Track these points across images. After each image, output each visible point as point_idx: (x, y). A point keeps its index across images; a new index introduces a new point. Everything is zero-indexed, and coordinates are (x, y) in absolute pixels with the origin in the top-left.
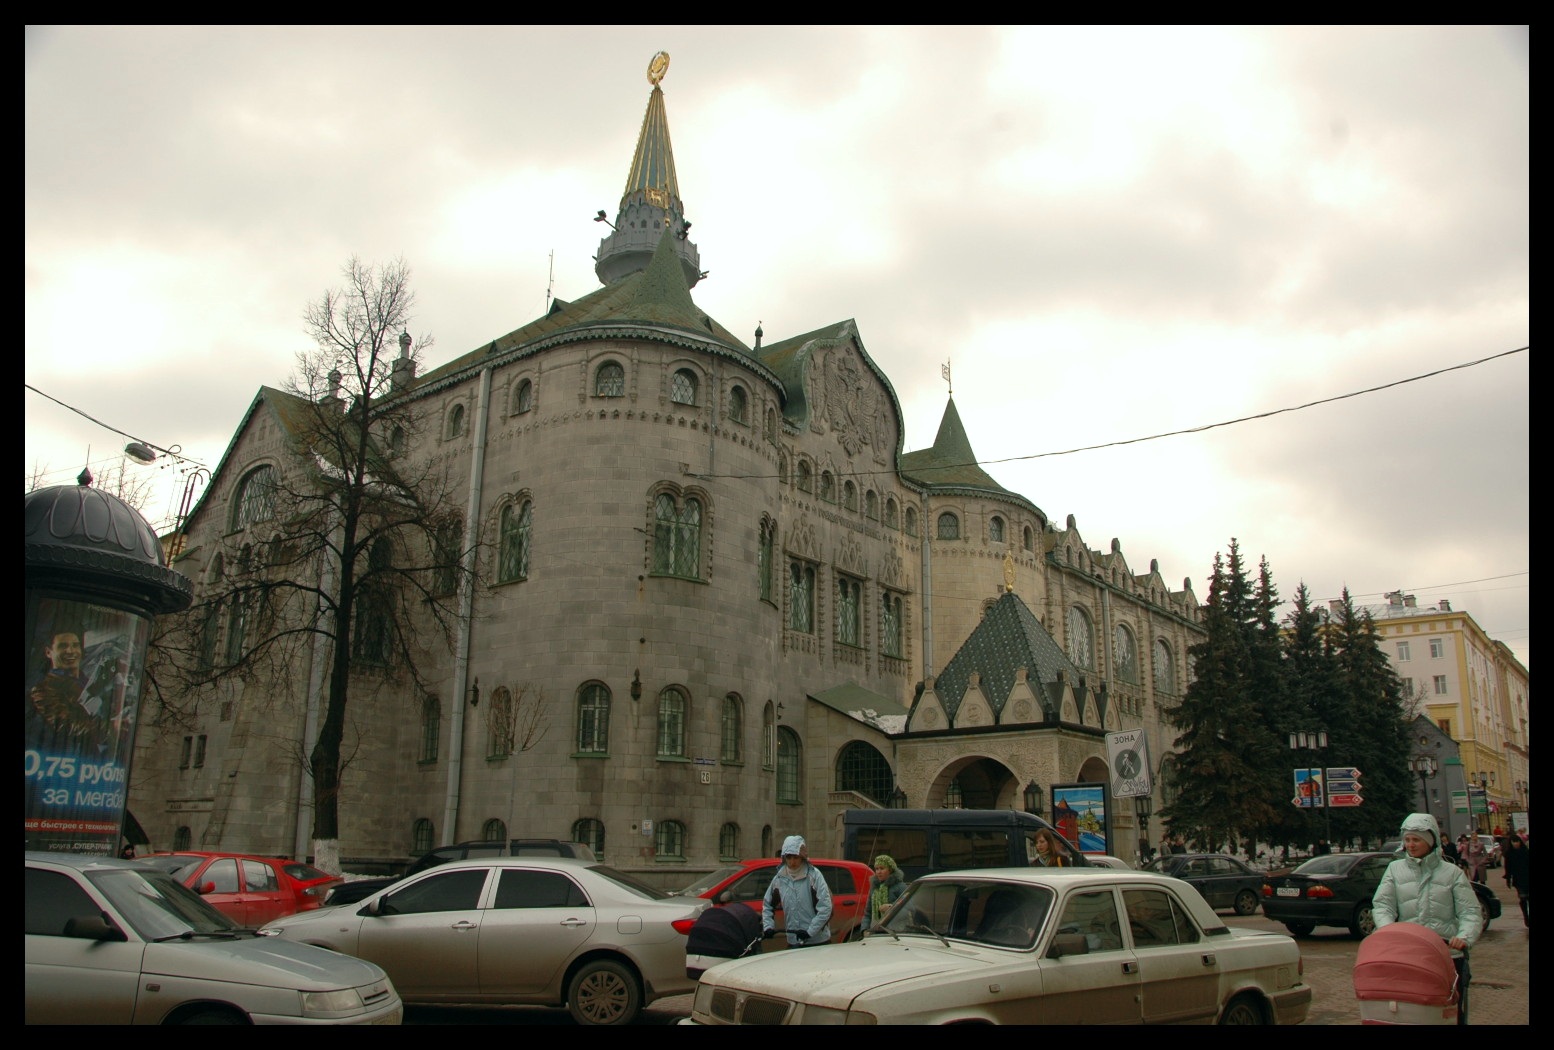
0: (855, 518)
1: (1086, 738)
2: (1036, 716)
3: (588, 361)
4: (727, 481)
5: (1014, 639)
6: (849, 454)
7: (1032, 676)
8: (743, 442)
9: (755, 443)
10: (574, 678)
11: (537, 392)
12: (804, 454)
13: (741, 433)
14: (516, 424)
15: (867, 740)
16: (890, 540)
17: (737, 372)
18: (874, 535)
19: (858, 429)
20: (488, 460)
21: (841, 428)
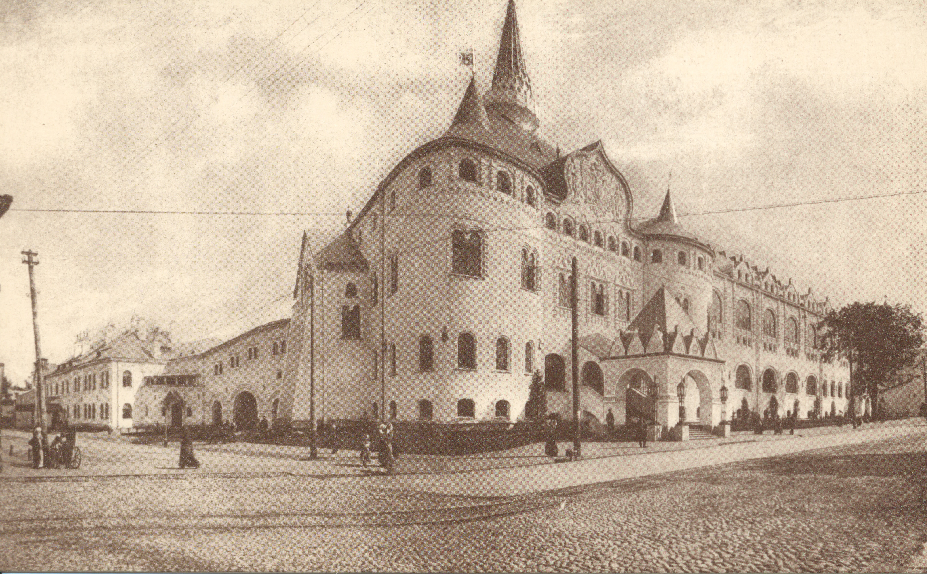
0: (601, 250)
2: (661, 349)
3: (414, 172)
5: (660, 311)
6: (597, 216)
7: (664, 330)
11: (397, 195)
12: (567, 215)
13: (503, 196)
14: (392, 215)
15: (595, 361)
16: (623, 262)
17: (502, 163)
18: (613, 260)
19: (603, 203)
20: (385, 236)
21: (592, 202)
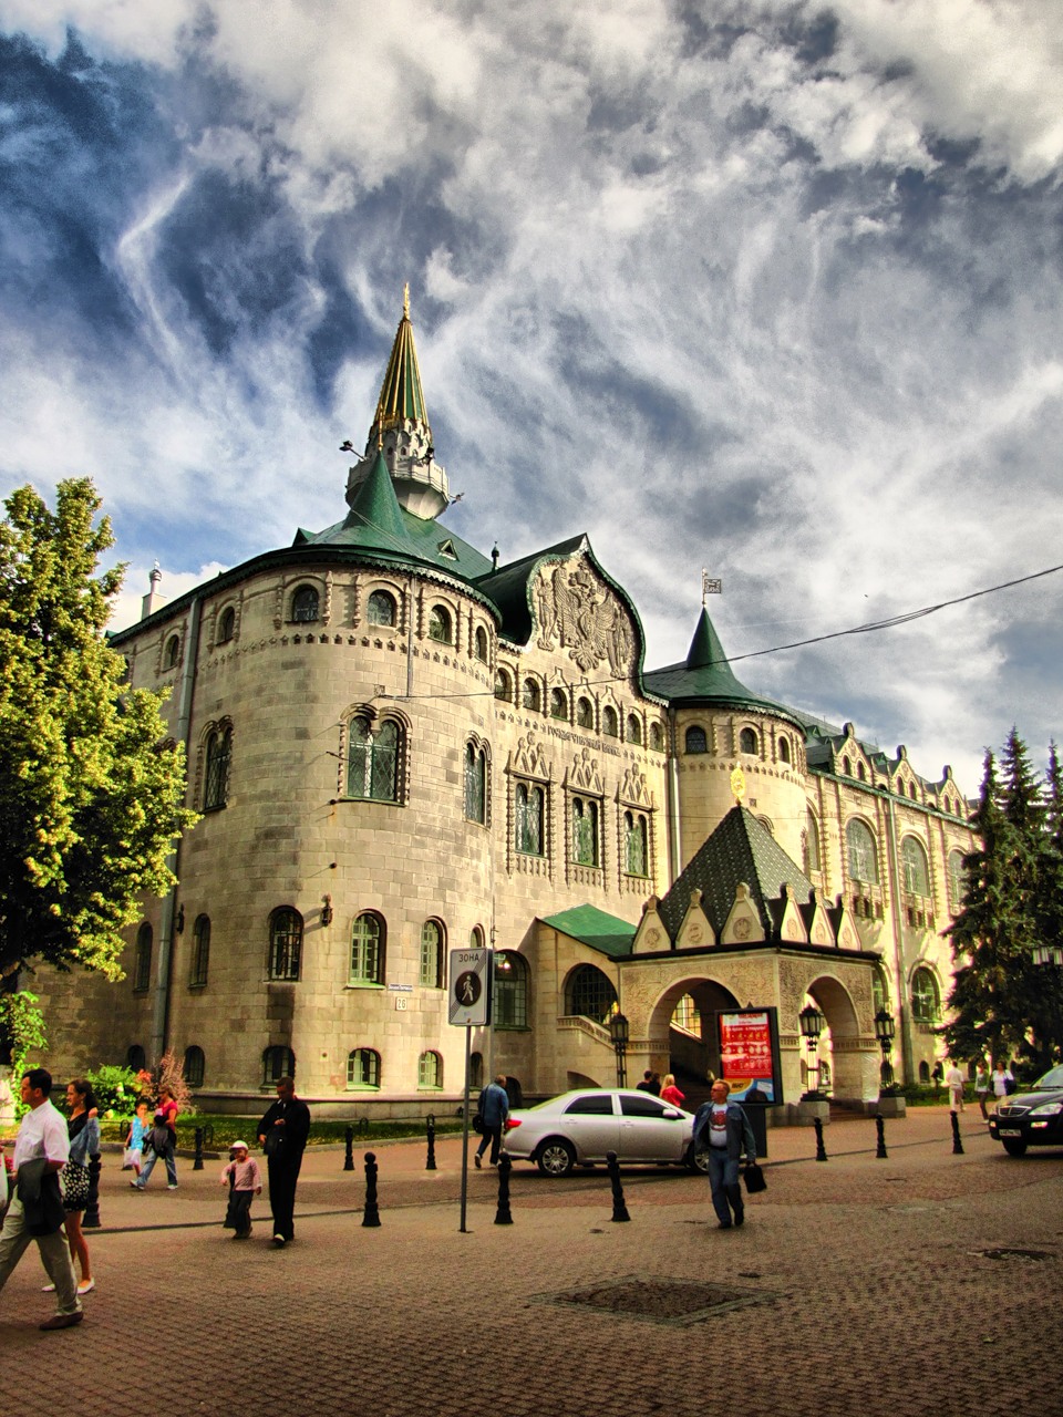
0: (591, 735)
1: (815, 957)
2: (758, 935)
3: (285, 587)
4: (426, 702)
5: (740, 854)
6: (583, 670)
7: (757, 893)
8: (446, 662)
9: (460, 663)
10: (264, 904)
11: (239, 619)
12: (531, 672)
13: (443, 651)
14: (220, 653)
15: (596, 963)
16: (633, 757)
17: (438, 591)
18: (613, 752)
19: (593, 644)
20: (198, 689)
21: (573, 643)
